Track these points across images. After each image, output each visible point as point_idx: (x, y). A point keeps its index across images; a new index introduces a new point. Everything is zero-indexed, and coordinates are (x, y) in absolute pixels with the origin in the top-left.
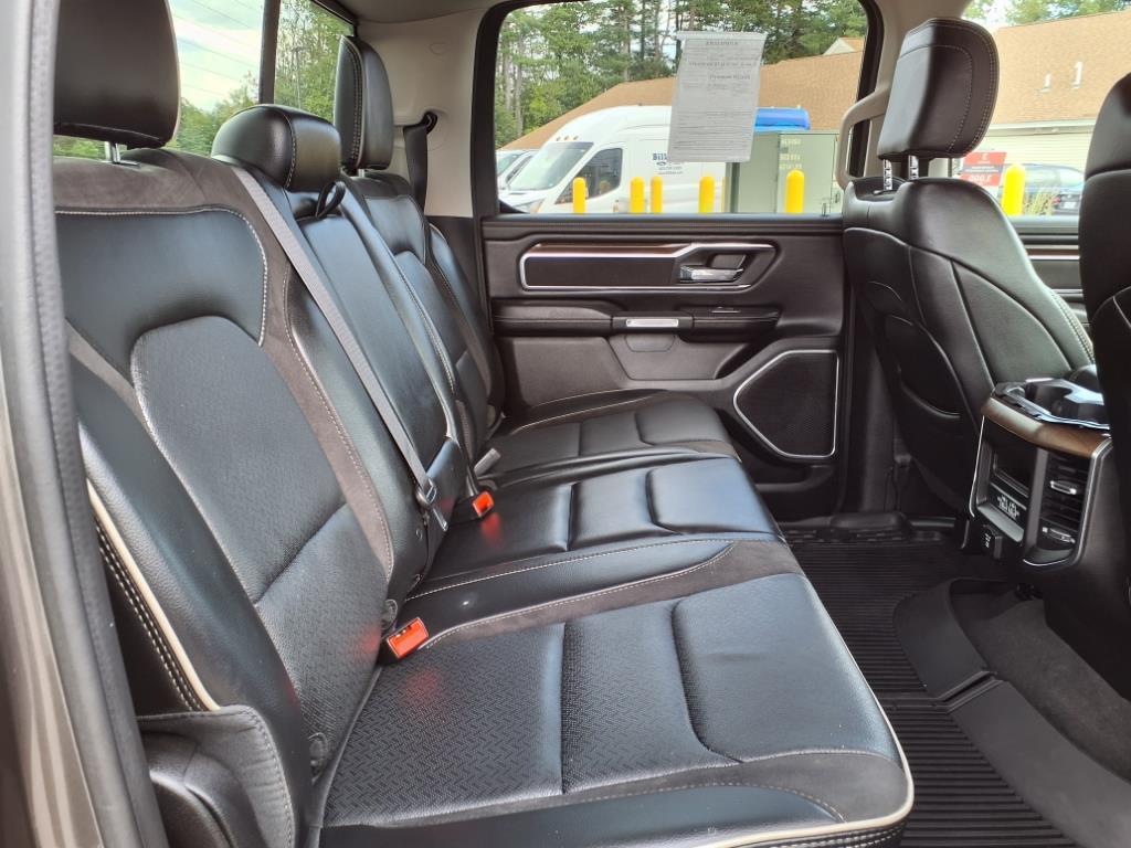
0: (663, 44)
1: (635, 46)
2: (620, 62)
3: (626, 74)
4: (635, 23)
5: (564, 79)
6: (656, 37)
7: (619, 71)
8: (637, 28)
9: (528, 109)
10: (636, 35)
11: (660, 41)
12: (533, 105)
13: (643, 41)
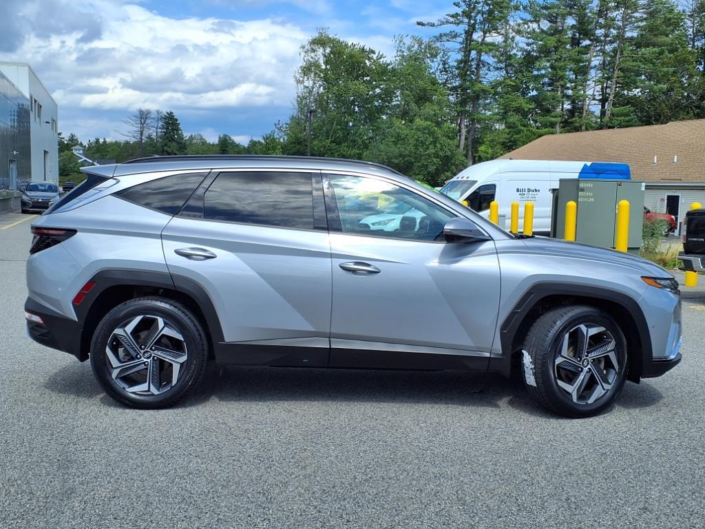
0: (588, 105)
1: (567, 106)
2: (553, 119)
3: (558, 129)
4: (568, 88)
5: (507, 130)
6: (584, 100)
7: (553, 125)
8: (570, 92)
9: (477, 151)
10: (568, 97)
11: (588, 102)
12: (482, 148)
13: (573, 102)
